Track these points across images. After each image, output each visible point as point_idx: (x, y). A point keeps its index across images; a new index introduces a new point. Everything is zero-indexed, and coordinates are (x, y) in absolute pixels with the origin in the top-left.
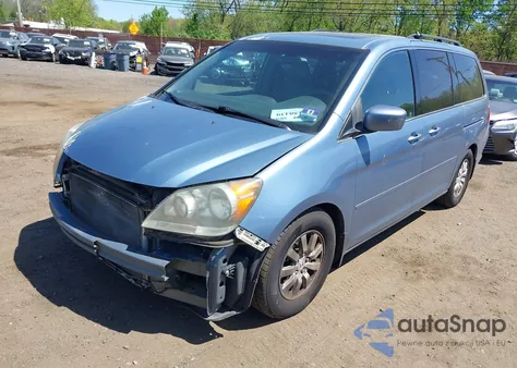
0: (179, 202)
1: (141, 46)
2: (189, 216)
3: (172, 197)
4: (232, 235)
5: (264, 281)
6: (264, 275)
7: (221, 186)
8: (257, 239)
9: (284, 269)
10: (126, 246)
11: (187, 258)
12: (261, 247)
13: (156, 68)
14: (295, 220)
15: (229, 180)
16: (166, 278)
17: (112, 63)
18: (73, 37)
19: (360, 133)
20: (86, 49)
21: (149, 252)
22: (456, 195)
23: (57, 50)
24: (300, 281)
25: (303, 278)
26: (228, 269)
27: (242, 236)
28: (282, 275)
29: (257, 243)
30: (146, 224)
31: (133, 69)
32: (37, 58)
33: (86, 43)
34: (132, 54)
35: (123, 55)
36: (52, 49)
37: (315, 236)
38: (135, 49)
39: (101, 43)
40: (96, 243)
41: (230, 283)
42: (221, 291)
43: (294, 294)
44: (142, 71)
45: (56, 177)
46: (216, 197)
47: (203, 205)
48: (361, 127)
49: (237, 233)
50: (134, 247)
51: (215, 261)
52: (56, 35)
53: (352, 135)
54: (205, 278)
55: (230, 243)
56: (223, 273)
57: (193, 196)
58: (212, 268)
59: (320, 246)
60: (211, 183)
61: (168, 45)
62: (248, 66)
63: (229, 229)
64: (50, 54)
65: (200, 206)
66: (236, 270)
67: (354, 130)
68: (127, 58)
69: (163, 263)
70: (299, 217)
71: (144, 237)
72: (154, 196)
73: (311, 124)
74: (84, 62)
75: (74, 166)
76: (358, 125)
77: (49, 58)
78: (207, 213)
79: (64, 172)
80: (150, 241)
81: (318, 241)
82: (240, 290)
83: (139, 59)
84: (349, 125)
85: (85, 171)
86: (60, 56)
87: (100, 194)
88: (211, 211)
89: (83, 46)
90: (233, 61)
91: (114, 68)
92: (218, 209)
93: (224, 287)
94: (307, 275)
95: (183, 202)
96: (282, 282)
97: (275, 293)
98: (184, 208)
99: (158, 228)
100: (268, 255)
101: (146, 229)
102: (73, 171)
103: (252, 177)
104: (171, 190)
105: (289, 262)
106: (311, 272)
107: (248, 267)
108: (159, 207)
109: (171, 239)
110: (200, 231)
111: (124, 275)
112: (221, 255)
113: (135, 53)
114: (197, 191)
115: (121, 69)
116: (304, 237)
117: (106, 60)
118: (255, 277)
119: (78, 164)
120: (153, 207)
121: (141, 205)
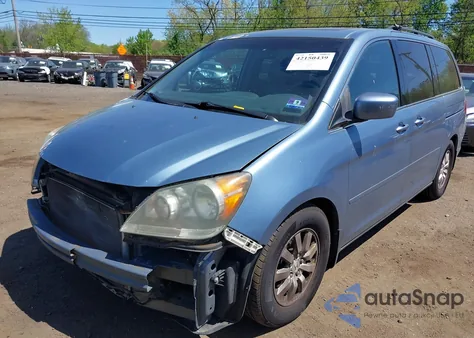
0: (160, 203)
1: (129, 64)
2: (171, 218)
3: (152, 197)
4: (220, 237)
5: (257, 287)
6: (258, 280)
7: (207, 183)
8: (248, 240)
9: (279, 272)
10: (106, 254)
11: (171, 265)
12: (252, 250)
13: (142, 84)
14: (288, 217)
15: (214, 176)
16: (149, 288)
17: (102, 80)
18: (66, 60)
19: (351, 123)
20: (78, 69)
21: (130, 260)
22: (440, 186)
23: (52, 72)
24: (296, 284)
25: (299, 281)
26: (216, 276)
27: (231, 238)
28: (276, 279)
29: (248, 245)
30: (124, 229)
31: (122, 85)
32: (34, 79)
33: (78, 64)
34: (120, 72)
35: (112, 73)
36: (47, 71)
37: (310, 235)
38: (123, 67)
39: (92, 64)
40: (73, 251)
41: (219, 291)
42: (210, 301)
43: (289, 299)
44: (130, 87)
45: (33, 182)
46: (202, 195)
47: (188, 204)
48: (351, 115)
49: (226, 234)
50: (114, 254)
51: (203, 268)
52: (51, 58)
53: (342, 125)
54: (192, 287)
55: (219, 246)
56: (212, 281)
57: (176, 195)
58: (199, 275)
59: (315, 245)
60: (195, 179)
61: (153, 62)
62: (226, 77)
63: (217, 231)
64: (45, 75)
65: (184, 206)
66: (225, 275)
67: (344, 119)
68: (115, 75)
69: (145, 271)
70: (292, 213)
71: (124, 244)
72: (133, 196)
73: (299, 115)
74: (77, 81)
75: (51, 170)
76: (348, 115)
77: (45, 79)
78: (192, 213)
79: (41, 177)
80: (131, 247)
81: (313, 240)
82: (231, 299)
83: (127, 76)
84: (338, 115)
85: (63, 175)
86: (55, 76)
87: (78, 198)
88: (196, 211)
89: (76, 66)
90: (213, 74)
91: (104, 85)
92: (203, 207)
93: (213, 296)
94: (302, 278)
95: (165, 202)
96: (277, 288)
97: (270, 299)
98: (166, 209)
99: (138, 233)
100: (262, 258)
101: (125, 233)
102: (50, 175)
103: (240, 171)
104: (152, 190)
105: (284, 264)
106: (306, 274)
107: (239, 272)
108: (139, 208)
109: (153, 244)
110: (185, 234)
111: (105, 285)
112: (209, 260)
113: (123, 70)
114: (180, 189)
115: (111, 85)
116: (298, 236)
117: (97, 78)
118: (247, 284)
119: (56, 167)
120: (132, 209)
121: (120, 208)
